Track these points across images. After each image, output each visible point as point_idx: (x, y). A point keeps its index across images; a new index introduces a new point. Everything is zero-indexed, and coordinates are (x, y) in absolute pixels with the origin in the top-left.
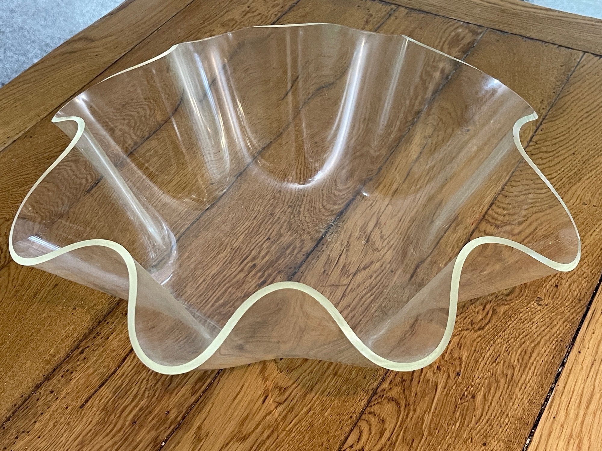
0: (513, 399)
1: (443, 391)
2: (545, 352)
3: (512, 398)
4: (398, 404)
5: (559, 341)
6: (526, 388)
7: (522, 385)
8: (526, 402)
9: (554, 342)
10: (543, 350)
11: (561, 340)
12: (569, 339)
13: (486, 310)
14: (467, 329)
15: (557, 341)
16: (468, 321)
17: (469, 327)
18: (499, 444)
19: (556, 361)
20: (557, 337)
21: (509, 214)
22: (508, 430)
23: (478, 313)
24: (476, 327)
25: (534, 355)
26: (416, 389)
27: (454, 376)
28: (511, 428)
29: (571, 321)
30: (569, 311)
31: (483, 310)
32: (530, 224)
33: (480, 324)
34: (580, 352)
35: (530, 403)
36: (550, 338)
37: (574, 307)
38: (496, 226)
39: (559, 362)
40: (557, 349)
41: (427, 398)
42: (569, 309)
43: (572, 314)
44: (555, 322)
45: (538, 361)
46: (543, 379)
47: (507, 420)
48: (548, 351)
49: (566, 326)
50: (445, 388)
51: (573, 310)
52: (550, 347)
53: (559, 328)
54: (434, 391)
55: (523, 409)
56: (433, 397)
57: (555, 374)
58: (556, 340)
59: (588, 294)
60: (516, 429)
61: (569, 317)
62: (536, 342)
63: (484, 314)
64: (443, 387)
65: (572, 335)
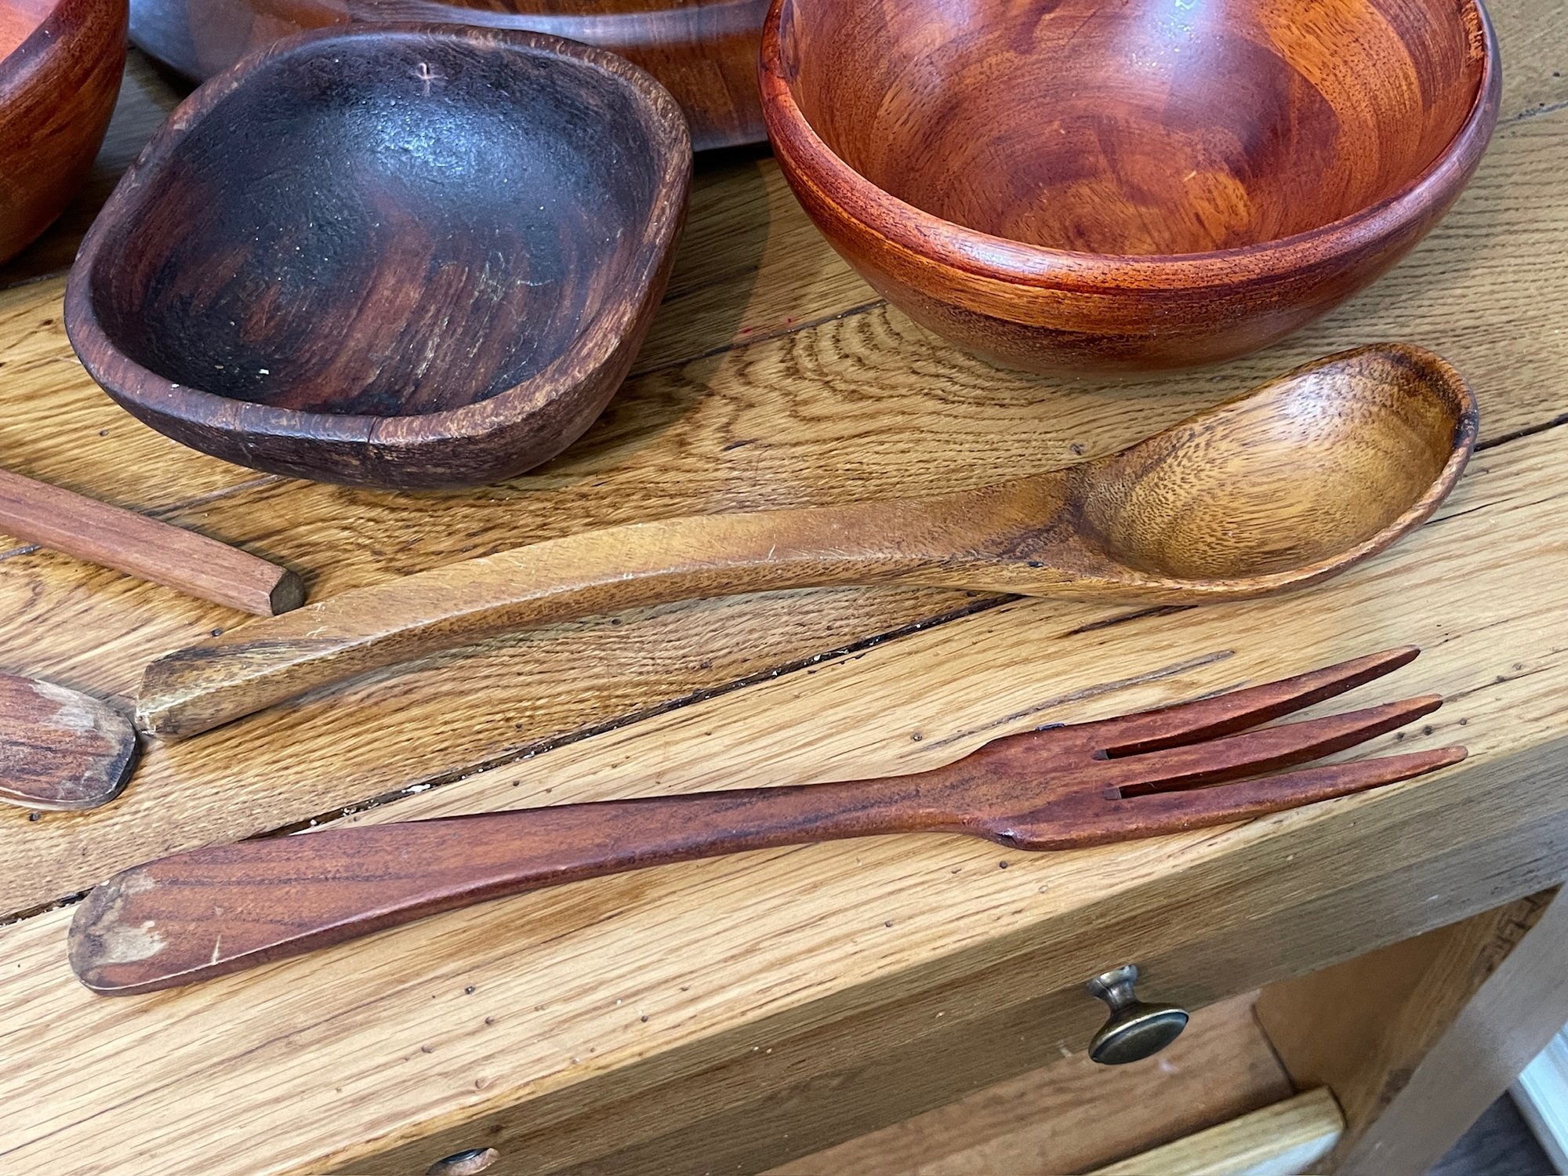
0: (228, 772)
1: (138, 645)
2: (446, 723)
3: (226, 768)
4: (31, 603)
5: (513, 723)
6: (287, 768)
7: (291, 756)
8: (244, 798)
9: (498, 717)
10: (448, 717)
11: (519, 726)
12: (536, 736)
13: (477, 540)
14: (375, 553)
15: (508, 720)
16: (407, 535)
17: (389, 550)
18: (61, 840)
19: (435, 762)
20: (526, 709)
21: (860, 360)
22: (117, 828)
23: (450, 534)
24: (403, 560)
25: (415, 712)
26: (103, 601)
27: (203, 630)
28: (130, 827)
29: (609, 697)
30: (641, 673)
31: (474, 535)
32: (872, 416)
33: (417, 560)
34: (516, 784)
35: (246, 809)
36: (503, 701)
37: (667, 672)
38: (788, 368)
39: (436, 769)
40: (480, 736)
41: (90, 635)
42: (650, 668)
43: (638, 684)
44: (572, 674)
45: (401, 732)
46: (349, 779)
47: (147, 804)
48: (456, 726)
49: (582, 701)
50: (149, 641)
51: (653, 678)
52: (474, 721)
53: (559, 694)
54: (124, 631)
55: (211, 809)
56: (105, 640)
57: (391, 787)
58: (512, 714)
59: (747, 665)
60: (133, 837)
61: (617, 686)
62: (467, 686)
63: (459, 546)
64: (150, 637)
65: (560, 732)
